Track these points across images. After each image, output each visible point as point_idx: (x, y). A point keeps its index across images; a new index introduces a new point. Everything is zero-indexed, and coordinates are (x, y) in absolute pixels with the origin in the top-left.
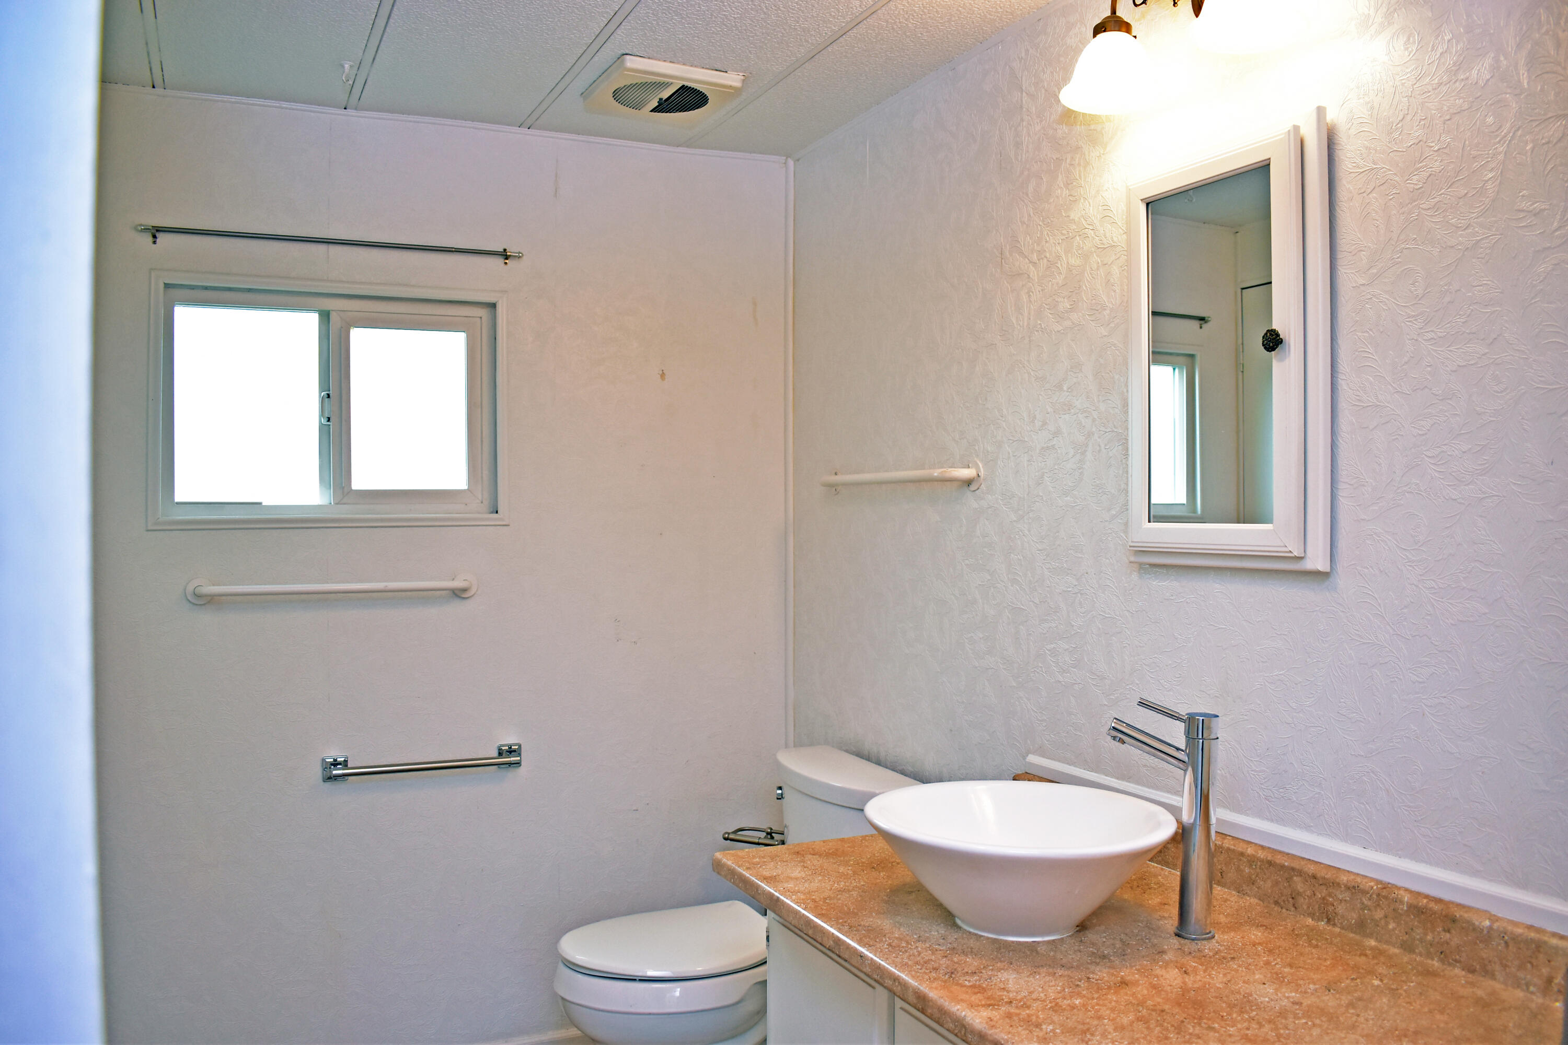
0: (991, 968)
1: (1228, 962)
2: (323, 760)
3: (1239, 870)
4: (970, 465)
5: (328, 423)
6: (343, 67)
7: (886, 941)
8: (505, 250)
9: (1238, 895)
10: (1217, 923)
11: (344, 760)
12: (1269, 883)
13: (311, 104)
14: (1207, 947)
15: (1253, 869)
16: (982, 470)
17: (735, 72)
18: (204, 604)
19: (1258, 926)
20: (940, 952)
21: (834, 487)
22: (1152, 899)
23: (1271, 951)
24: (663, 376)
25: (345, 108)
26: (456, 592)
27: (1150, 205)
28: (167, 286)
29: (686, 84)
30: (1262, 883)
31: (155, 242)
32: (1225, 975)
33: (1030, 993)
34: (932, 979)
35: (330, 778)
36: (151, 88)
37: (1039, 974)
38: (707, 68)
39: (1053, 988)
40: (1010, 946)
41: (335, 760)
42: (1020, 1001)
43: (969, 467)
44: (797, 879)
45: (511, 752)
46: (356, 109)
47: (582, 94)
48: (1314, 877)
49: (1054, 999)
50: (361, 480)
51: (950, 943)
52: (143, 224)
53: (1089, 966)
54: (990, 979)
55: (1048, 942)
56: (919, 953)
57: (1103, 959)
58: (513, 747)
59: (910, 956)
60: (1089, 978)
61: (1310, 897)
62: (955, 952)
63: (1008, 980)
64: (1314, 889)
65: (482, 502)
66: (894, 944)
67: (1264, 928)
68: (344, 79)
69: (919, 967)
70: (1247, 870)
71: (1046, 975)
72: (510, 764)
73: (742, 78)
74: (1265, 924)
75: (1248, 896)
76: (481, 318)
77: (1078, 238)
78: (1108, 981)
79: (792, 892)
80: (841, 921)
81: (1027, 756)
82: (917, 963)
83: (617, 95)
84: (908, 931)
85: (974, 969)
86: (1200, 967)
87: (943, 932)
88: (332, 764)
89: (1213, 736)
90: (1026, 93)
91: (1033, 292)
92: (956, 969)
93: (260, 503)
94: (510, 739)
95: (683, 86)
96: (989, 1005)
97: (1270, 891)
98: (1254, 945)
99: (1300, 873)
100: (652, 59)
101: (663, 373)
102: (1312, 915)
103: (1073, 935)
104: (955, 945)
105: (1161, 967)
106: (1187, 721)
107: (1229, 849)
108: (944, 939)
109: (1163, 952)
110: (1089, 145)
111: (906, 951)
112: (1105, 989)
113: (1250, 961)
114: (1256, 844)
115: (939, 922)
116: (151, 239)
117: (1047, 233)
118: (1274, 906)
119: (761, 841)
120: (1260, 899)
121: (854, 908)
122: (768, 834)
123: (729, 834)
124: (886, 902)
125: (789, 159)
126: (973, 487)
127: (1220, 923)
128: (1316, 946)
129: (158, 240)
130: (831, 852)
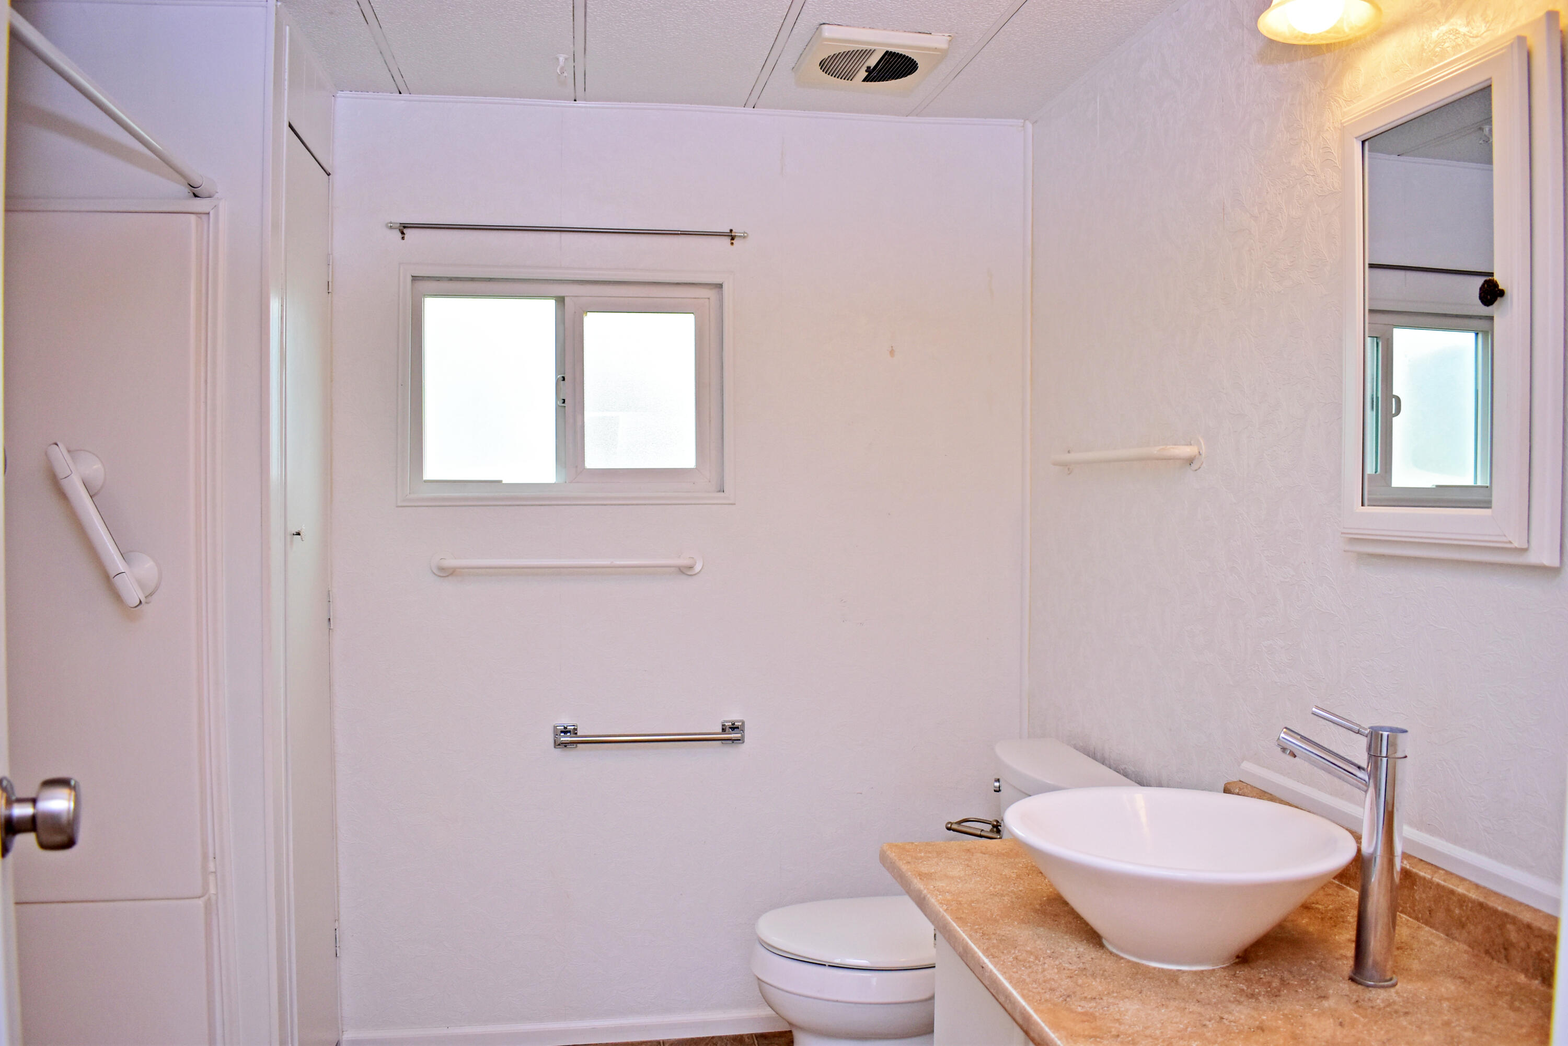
0: (1115, 995)
1: (1399, 1017)
2: (555, 727)
3: (1448, 910)
4: (1192, 442)
5: (563, 405)
6: (558, 59)
7: (1014, 953)
8: (731, 231)
9: (1446, 939)
10: (1407, 969)
11: (574, 729)
12: (1480, 929)
13: (540, 98)
14: (1379, 996)
15: (1463, 910)
16: (1203, 447)
17: (940, 32)
18: (448, 576)
19: (1455, 978)
20: (1067, 972)
21: (1067, 466)
22: (1341, 933)
23: (1457, 1010)
24: (892, 352)
25: (575, 100)
26: (681, 569)
27: (1367, 143)
28: (415, 278)
29: (890, 49)
30: (1472, 928)
31: (403, 238)
32: (1387, 1032)
33: (1145, 1028)
34: (1043, 1000)
35: (559, 745)
36: (398, 94)
37: (1167, 1007)
38: (909, 32)
39: (1175, 1025)
40: (1149, 973)
41: (565, 728)
42: (1130, 1036)
43: (1191, 445)
44: (952, 878)
45: (734, 728)
46: (585, 100)
47: (793, 68)
48: (1529, 926)
49: (1169, 1038)
50: (594, 459)
51: (1083, 963)
52: (392, 221)
53: (1229, 1005)
54: (1108, 1007)
55: (1195, 973)
56: (1044, 970)
57: (1250, 998)
58: (736, 724)
59: (1032, 972)
60: (1222, 1018)
61: (1523, 950)
62: (1084, 973)
63: (1127, 1010)
64: (1528, 941)
65: (710, 482)
66: (1020, 958)
67: (1463, 980)
68: (558, 71)
69: (1035, 986)
70: (1457, 911)
71: (1173, 1010)
72: (733, 740)
73: (949, 38)
74: (1465, 976)
75: (1458, 940)
76: (709, 298)
77: (1299, 186)
78: (1242, 1025)
79: (940, 892)
80: (977, 927)
81: (1242, 762)
82: (1035, 981)
83: (824, 65)
84: (1044, 945)
85: (1094, 994)
86: (1362, 1019)
87: (1082, 950)
88: (562, 732)
89: (1399, 754)
90: (1247, 28)
91: (1253, 250)
92: (1074, 993)
93: (500, 482)
94: (734, 716)
95: (887, 52)
96: (1091, 1037)
97: (1480, 937)
98: (1440, 1000)
99: (1514, 920)
100: (850, 26)
101: (892, 350)
102: (1525, 971)
103: (1228, 967)
104: (1087, 966)
105: (1314, 1015)
106: (1369, 736)
107: (1438, 885)
108: (1079, 957)
109: (1325, 997)
110: (1310, 80)
111: (1030, 967)
112: (1235, 1033)
113: (1427, 1018)
114: (1470, 882)
115: (1083, 938)
116: (400, 235)
117: (1268, 183)
118: (1484, 955)
119: (983, 833)
120: (1470, 946)
121: (998, 915)
122: (994, 826)
123: (952, 824)
124: (1036, 911)
125: (1027, 121)
126: (1195, 466)
127: (1410, 970)
128: (1518, 1010)
129: (406, 236)
130: (1004, 852)
